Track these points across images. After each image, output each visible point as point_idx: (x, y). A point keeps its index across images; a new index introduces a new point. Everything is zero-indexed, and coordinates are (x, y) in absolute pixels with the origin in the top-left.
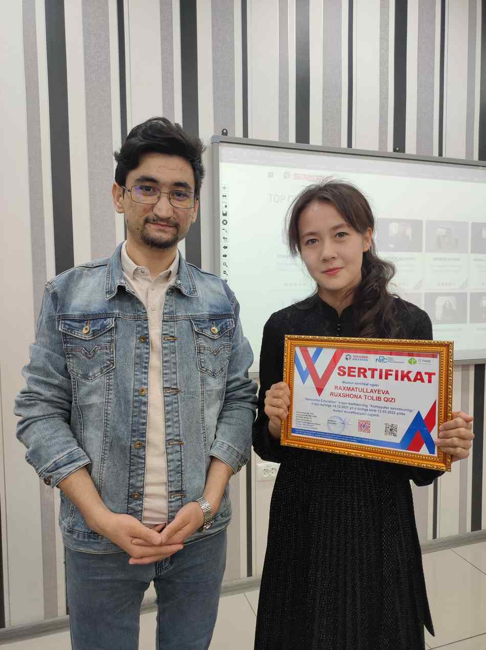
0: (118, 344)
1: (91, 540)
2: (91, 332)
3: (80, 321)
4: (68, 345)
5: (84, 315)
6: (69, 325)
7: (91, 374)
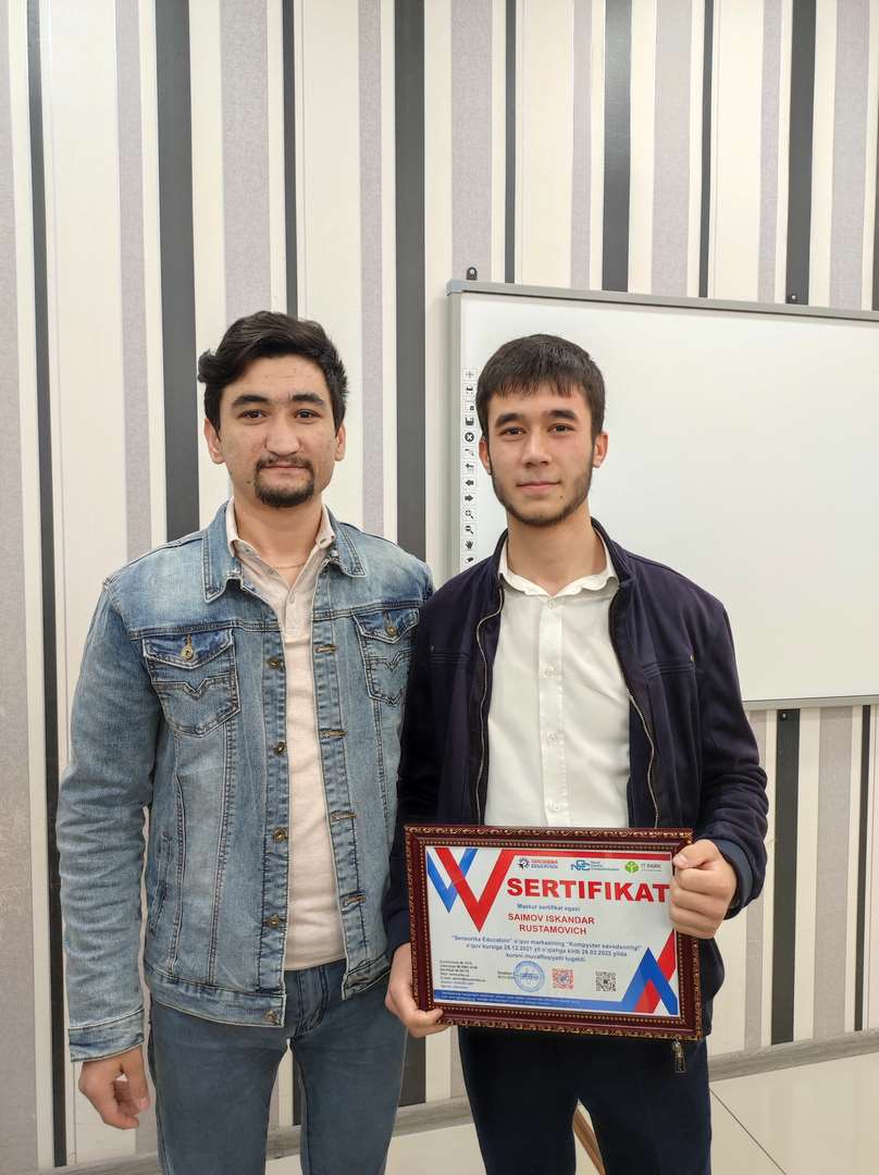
0: (241, 673)
1: (206, 996)
2: (195, 657)
3: (174, 639)
4: (159, 679)
5: (179, 627)
6: (159, 646)
7: (201, 725)
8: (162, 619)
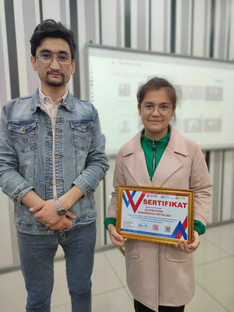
0: (38, 136)
1: (29, 228)
2: (25, 130)
3: (19, 125)
4: (14, 136)
5: (21, 122)
6: (14, 126)
7: (26, 150)
8: (15, 119)
